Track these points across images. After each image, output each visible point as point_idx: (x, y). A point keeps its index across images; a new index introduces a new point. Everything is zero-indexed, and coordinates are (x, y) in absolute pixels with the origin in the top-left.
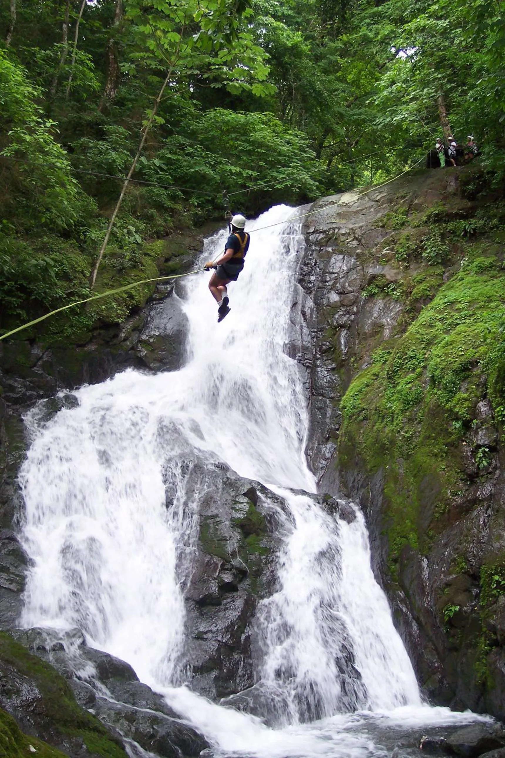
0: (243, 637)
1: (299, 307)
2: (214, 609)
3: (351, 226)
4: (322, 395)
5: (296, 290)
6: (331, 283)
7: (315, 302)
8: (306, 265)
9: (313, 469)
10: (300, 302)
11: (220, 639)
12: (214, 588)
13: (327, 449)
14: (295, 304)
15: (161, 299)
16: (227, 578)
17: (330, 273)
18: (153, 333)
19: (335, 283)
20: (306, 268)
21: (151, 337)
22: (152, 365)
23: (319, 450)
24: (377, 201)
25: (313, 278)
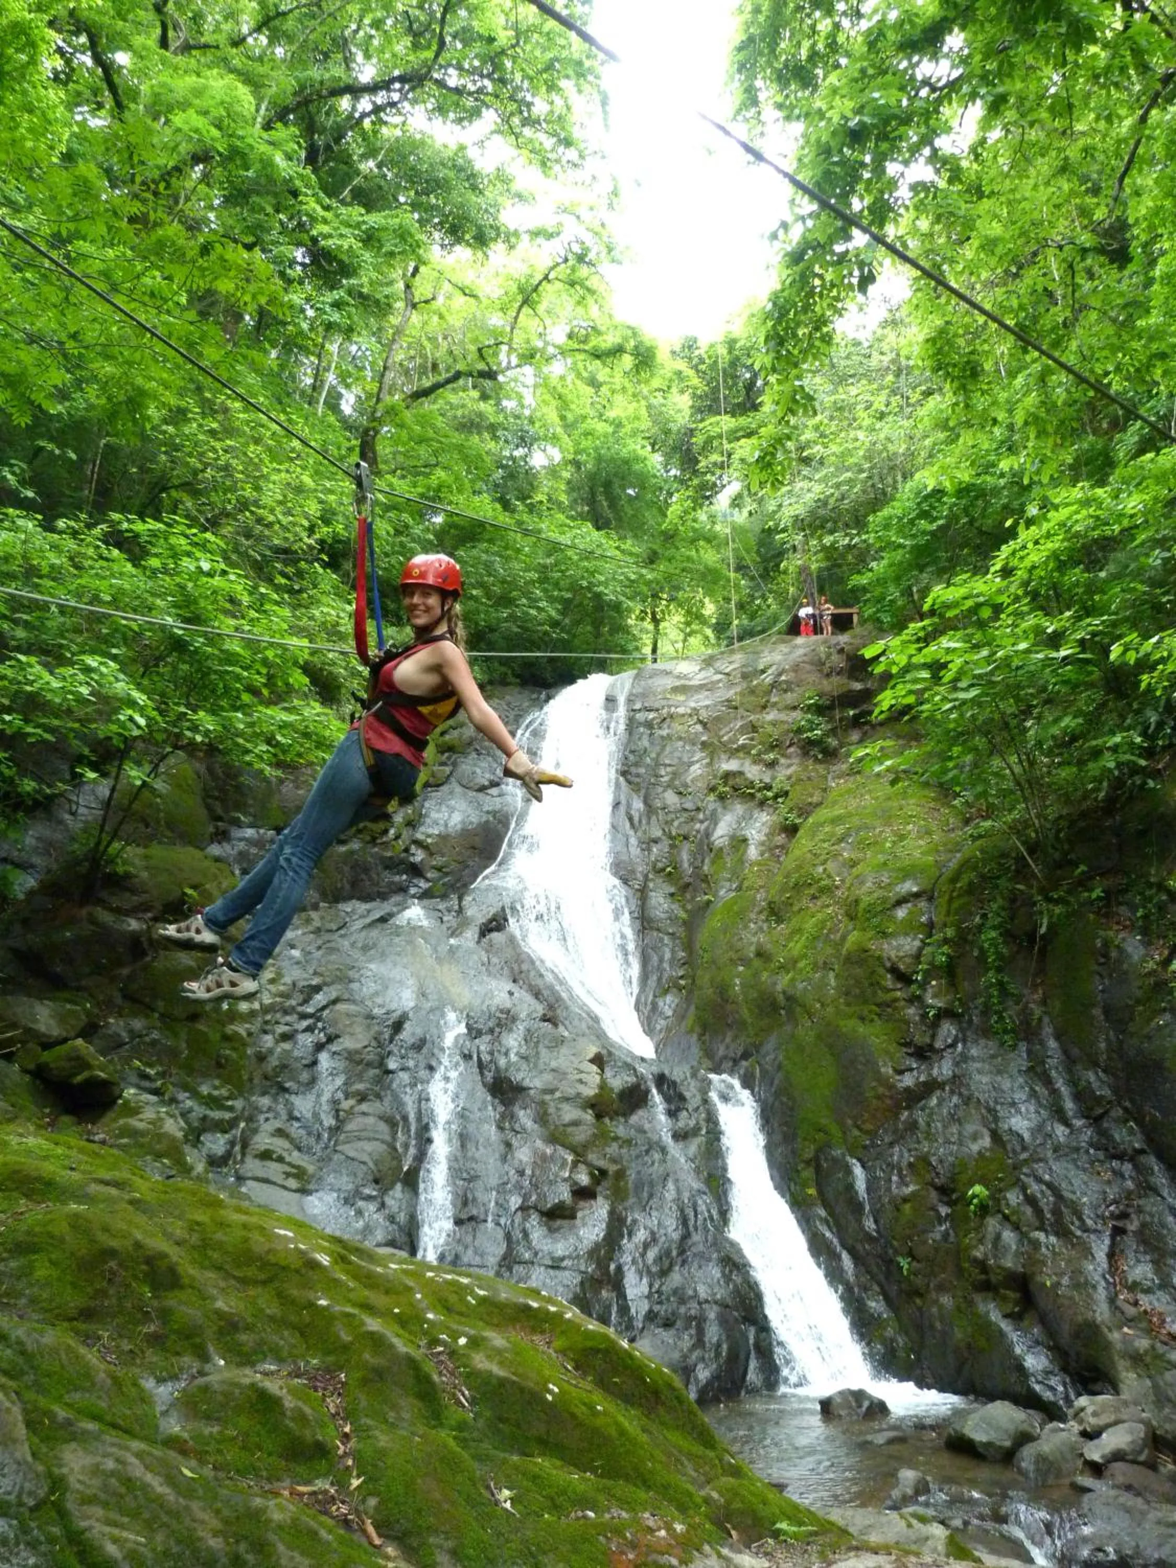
0: (612, 1267)
1: (622, 809)
2: (565, 1223)
3: (693, 705)
4: (658, 930)
5: (617, 785)
6: (666, 779)
7: (646, 802)
8: (632, 752)
9: (649, 1030)
10: (624, 802)
11: (583, 1268)
12: (564, 1194)
13: (668, 1004)
14: (616, 805)
15: (438, 786)
16: (584, 1179)
17: (666, 765)
18: (430, 831)
19: (672, 780)
20: (631, 757)
21: (429, 836)
22: (429, 875)
23: (654, 1006)
24: (728, 674)
25: (642, 771)
